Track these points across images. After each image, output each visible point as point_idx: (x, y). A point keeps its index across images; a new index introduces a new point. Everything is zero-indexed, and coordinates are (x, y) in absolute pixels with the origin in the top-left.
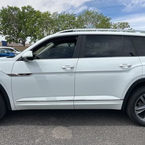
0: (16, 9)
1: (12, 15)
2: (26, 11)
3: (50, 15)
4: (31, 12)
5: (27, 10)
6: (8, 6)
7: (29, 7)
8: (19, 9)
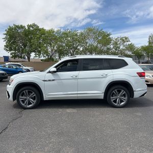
0: (22, 27)
1: (18, 33)
2: (31, 29)
3: (54, 32)
4: (36, 29)
5: (33, 28)
6: (14, 25)
7: (34, 25)
8: (24, 27)
